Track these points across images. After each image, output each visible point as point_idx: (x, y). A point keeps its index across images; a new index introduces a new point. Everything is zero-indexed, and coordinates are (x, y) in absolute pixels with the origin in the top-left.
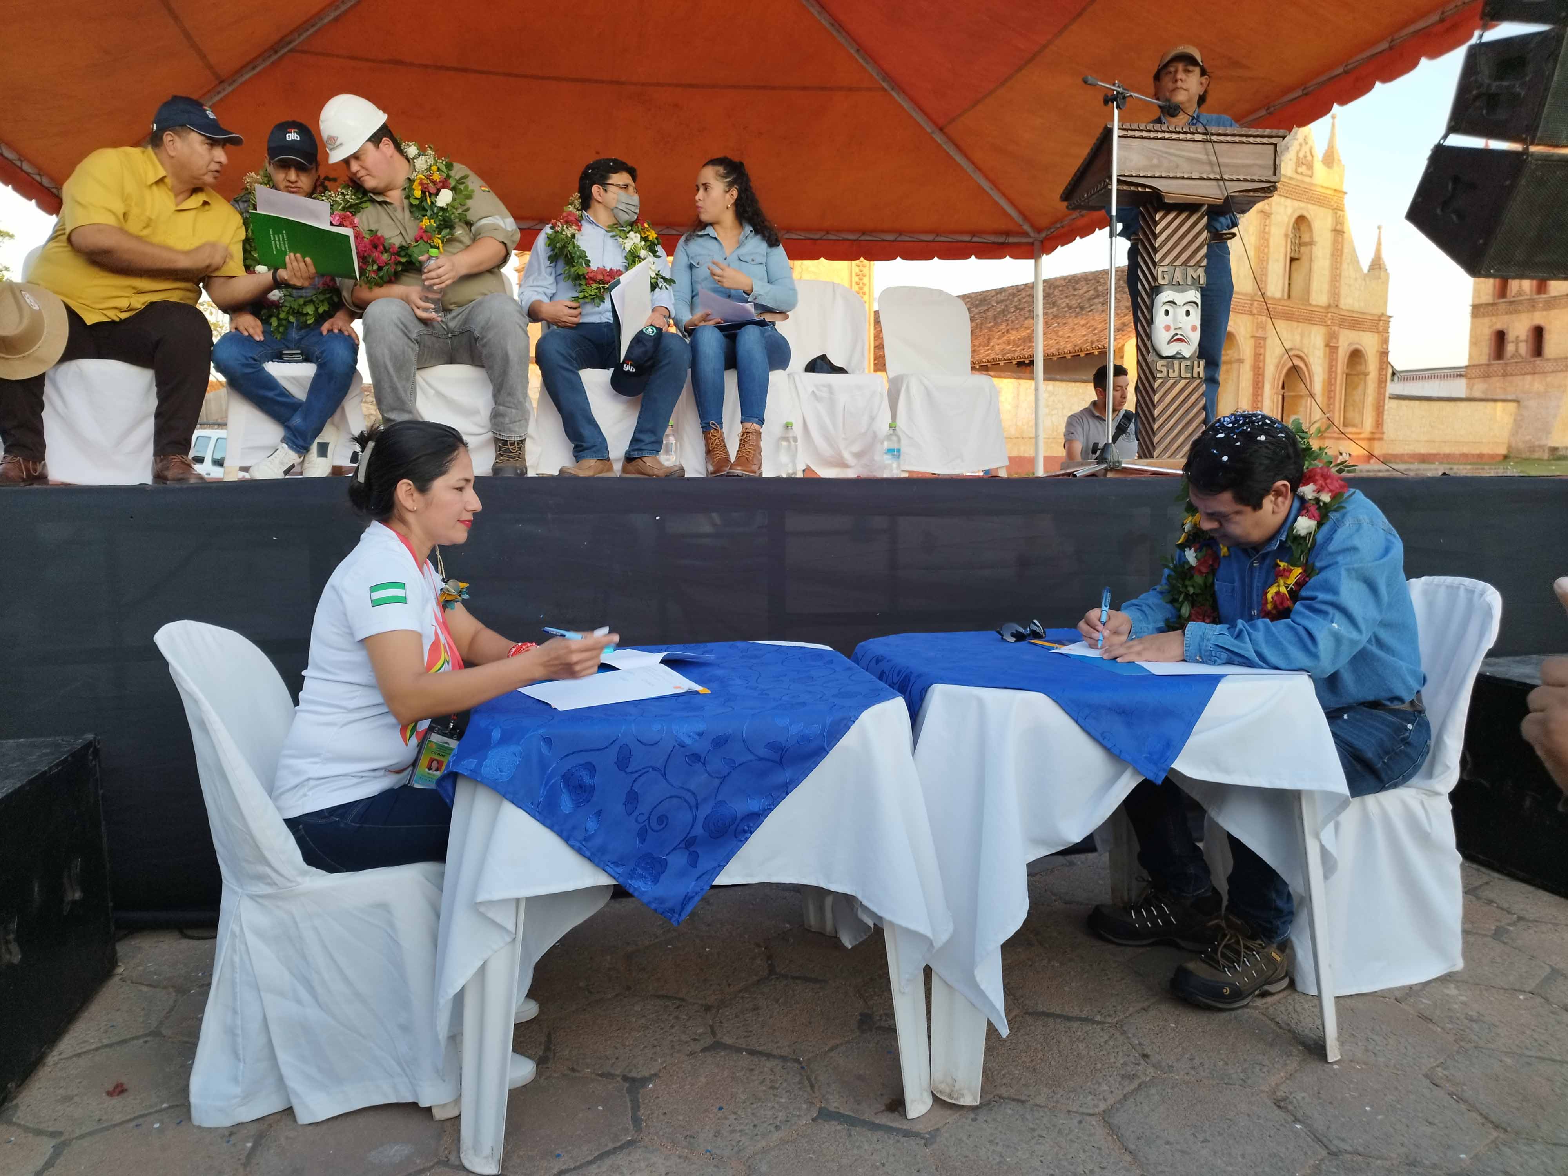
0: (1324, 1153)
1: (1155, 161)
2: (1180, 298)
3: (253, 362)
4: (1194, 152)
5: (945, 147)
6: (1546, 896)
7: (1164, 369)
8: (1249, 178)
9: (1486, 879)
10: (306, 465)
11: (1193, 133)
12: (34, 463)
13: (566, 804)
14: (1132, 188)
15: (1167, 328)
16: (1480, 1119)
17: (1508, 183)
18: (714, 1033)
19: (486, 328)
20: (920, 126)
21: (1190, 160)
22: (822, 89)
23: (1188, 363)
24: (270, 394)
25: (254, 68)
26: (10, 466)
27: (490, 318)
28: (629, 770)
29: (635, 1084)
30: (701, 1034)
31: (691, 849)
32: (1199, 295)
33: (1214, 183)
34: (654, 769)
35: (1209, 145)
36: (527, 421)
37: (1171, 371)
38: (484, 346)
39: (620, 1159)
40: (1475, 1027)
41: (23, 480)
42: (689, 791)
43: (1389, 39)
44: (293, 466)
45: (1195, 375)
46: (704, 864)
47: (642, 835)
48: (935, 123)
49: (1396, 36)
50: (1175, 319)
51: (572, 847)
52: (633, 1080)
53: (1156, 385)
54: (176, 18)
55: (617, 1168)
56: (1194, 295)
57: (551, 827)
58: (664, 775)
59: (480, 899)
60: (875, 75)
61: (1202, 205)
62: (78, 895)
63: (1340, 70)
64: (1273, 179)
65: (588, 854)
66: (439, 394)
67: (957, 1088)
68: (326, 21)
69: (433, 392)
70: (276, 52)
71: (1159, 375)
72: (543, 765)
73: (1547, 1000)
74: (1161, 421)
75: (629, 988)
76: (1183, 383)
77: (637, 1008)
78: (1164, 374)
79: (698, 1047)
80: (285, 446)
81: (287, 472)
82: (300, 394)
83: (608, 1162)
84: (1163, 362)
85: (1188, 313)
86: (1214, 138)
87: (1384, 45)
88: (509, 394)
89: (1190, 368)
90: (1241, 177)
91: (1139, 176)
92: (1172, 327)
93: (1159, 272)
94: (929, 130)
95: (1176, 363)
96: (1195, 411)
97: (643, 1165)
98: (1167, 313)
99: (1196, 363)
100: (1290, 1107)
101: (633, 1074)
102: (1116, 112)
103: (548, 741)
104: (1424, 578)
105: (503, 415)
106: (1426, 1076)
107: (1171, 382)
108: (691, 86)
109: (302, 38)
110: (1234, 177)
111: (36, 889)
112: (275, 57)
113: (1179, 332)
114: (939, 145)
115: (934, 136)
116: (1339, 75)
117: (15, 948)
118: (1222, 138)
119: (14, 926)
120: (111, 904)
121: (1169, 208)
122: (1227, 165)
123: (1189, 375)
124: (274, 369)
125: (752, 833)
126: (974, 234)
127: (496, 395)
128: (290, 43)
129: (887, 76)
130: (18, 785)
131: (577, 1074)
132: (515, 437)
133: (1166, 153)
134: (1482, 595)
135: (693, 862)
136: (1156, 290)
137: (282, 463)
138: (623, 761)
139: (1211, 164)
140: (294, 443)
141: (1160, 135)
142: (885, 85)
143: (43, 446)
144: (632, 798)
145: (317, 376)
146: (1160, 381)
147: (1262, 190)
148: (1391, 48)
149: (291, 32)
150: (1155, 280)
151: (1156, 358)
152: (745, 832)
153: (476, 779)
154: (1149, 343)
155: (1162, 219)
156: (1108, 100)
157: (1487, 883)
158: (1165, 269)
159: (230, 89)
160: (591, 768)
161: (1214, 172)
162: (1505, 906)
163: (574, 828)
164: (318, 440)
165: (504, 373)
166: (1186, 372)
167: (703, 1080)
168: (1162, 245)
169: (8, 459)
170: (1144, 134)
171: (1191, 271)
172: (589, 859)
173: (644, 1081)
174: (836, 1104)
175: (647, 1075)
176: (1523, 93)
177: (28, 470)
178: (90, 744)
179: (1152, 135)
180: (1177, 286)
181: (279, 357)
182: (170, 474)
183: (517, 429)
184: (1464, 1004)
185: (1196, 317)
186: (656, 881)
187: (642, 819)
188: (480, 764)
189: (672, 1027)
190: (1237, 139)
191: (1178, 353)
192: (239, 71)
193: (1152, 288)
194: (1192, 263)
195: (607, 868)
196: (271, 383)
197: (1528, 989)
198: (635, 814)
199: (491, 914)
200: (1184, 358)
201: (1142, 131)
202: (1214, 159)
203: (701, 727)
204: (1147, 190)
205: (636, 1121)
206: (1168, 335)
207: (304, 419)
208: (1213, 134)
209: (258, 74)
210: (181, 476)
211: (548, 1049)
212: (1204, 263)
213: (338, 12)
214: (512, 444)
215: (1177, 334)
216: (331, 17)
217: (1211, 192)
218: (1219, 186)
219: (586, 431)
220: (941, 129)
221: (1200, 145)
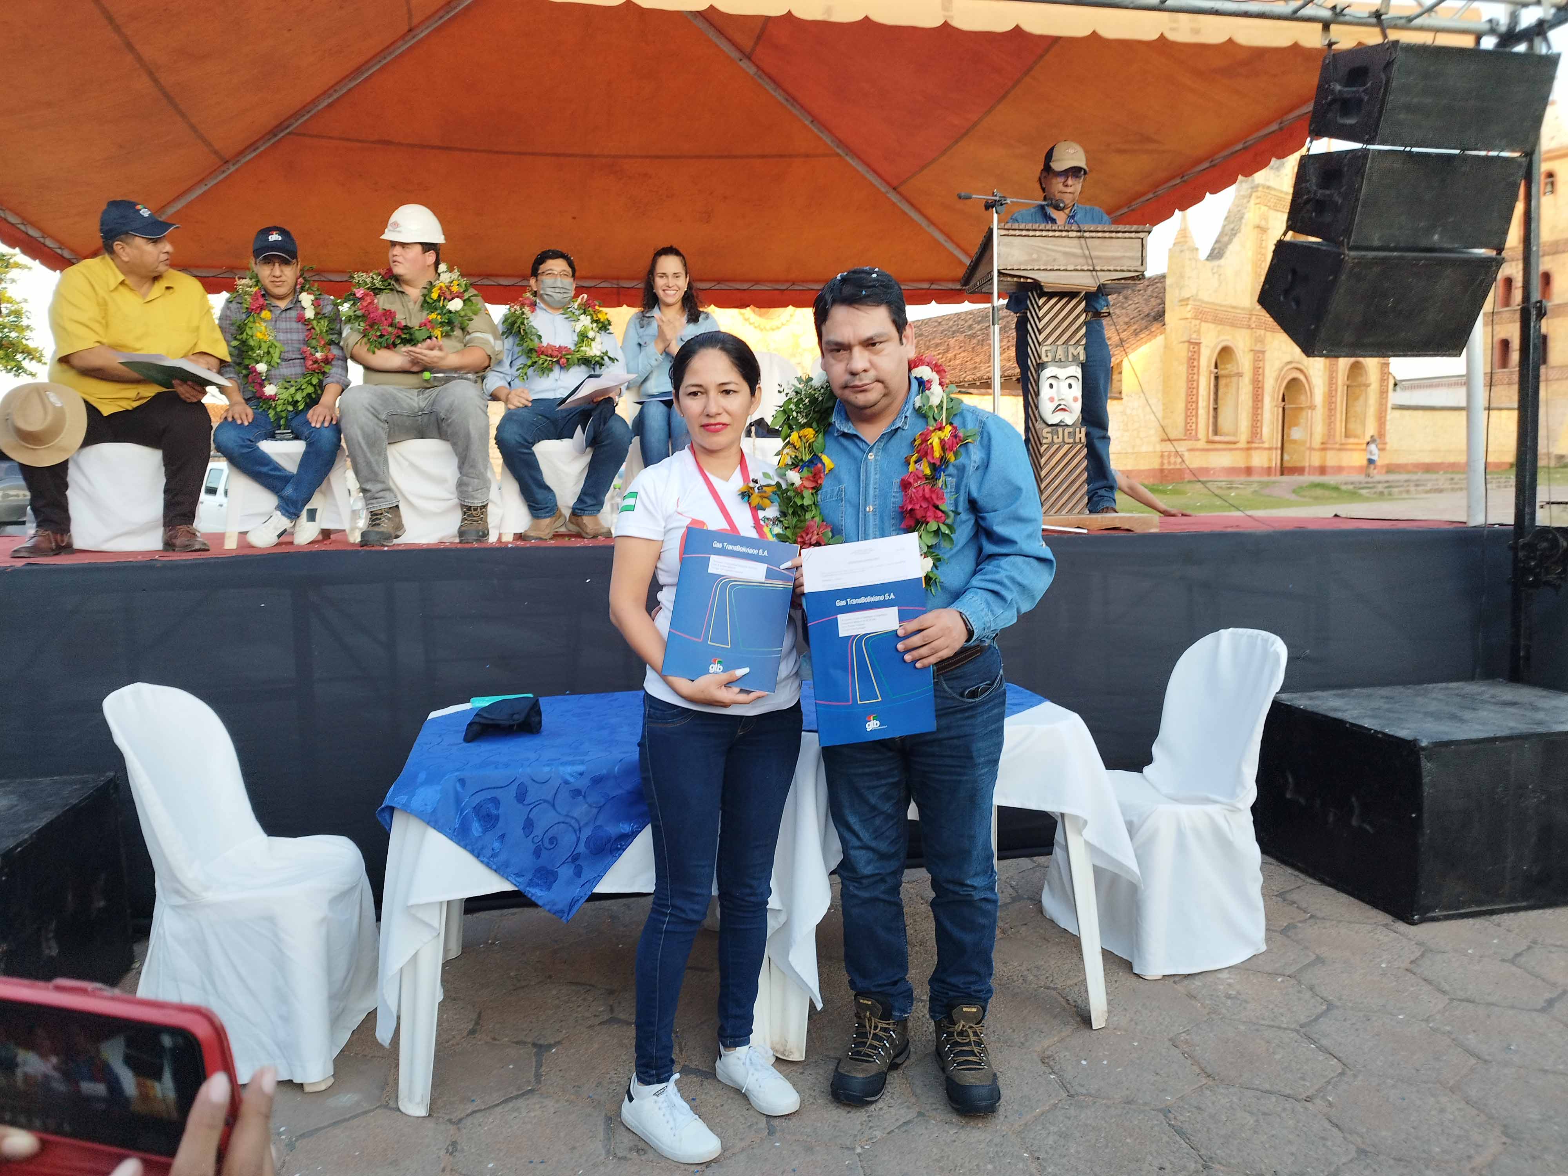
0: (1065, 1095)
1: (1035, 256)
2: (1062, 373)
3: (249, 443)
4: (1071, 247)
5: (899, 204)
6: (1344, 898)
7: (1049, 436)
8: (1119, 268)
9: (1299, 883)
10: (297, 528)
11: (1068, 231)
12: (62, 535)
13: (476, 828)
14: (1015, 279)
15: (1052, 400)
16: (1198, 1071)
17: (1331, 278)
18: (612, 1010)
19: (451, 410)
20: (874, 186)
21: (1066, 254)
22: (781, 156)
23: (1071, 430)
24: (265, 469)
25: (254, 150)
26: (41, 539)
27: (453, 401)
28: (525, 802)
29: (541, 1049)
30: (601, 1012)
31: (577, 863)
32: (1079, 370)
33: (1089, 273)
34: (545, 801)
35: (1082, 240)
36: (488, 488)
37: (1055, 437)
38: (448, 425)
39: (521, 1103)
40: (1229, 1002)
41: (53, 550)
42: (573, 818)
43: (1279, 121)
44: (285, 530)
45: (1077, 440)
46: (587, 874)
47: (537, 853)
48: (888, 184)
49: (1285, 118)
50: (1058, 391)
51: (482, 862)
52: (541, 1046)
53: (1042, 449)
54: (183, 115)
55: (517, 1109)
56: (1077, 371)
57: (465, 847)
58: (553, 806)
59: (412, 902)
60: (829, 143)
61: (1079, 293)
62: (102, 904)
63: (1240, 146)
64: (1141, 269)
65: (494, 867)
66: (412, 465)
67: (788, 1048)
68: (320, 107)
69: (407, 463)
70: (275, 135)
71: (1044, 441)
72: (458, 800)
73: (1299, 982)
74: (1047, 481)
75: (550, 977)
76: (1067, 447)
77: (554, 992)
78: (1050, 440)
79: (597, 1021)
80: (279, 513)
81: (279, 536)
82: (291, 467)
83: (511, 1105)
84: (1049, 429)
85: (1070, 386)
86: (1087, 234)
87: (1274, 127)
88: (472, 466)
89: (1072, 435)
90: (1112, 268)
91: (1019, 269)
92: (1056, 399)
93: (1043, 350)
94: (883, 190)
95: (1060, 430)
96: (1078, 472)
97: (537, 1106)
98: (1051, 386)
99: (1077, 430)
100: (1051, 1063)
101: (541, 1042)
102: (995, 216)
103: (462, 781)
104: (1231, 629)
105: (467, 485)
106: (1170, 1040)
107: (1056, 446)
108: (658, 157)
109: (300, 121)
110: (1105, 268)
111: (70, 898)
112: (273, 141)
113: (1062, 402)
114: (894, 204)
115: (889, 195)
116: (1237, 151)
117: (53, 944)
118: (1094, 234)
119: (53, 926)
120: (129, 911)
121: (1051, 295)
122: (1098, 258)
123: (1071, 441)
124: (268, 447)
125: (624, 850)
126: (932, 281)
127: (461, 467)
128: (287, 128)
129: (840, 142)
130: (55, 816)
131: (497, 1042)
132: (477, 503)
133: (1044, 248)
134: (1273, 644)
135: (578, 873)
136: (1041, 366)
137: (276, 529)
138: (521, 796)
139: (1085, 256)
140: (287, 511)
141: (1038, 233)
142: (839, 151)
143: (68, 519)
144: (529, 825)
145: (306, 454)
146: (1046, 446)
147: (1132, 278)
148: (1281, 129)
149: (288, 119)
150: (1040, 358)
151: (1044, 425)
152: (619, 849)
153: (407, 809)
154: (1036, 412)
155: (1045, 303)
156: (988, 206)
157: (1299, 887)
158: (1049, 348)
159: (233, 169)
160: (496, 801)
161: (1088, 265)
162: (1304, 905)
163: (482, 848)
164: (307, 507)
165: (467, 448)
166: (1069, 438)
167: (596, 1046)
168: (1045, 327)
169: (40, 533)
170: (1024, 233)
171: (1071, 350)
172: (496, 871)
173: (550, 1046)
174: (697, 1063)
175: (552, 1042)
176: (1340, 201)
177: (56, 541)
178: (110, 781)
179: (1031, 233)
180: (1059, 363)
181: (272, 436)
182: (178, 542)
183: (479, 496)
184: (1230, 985)
185: (1077, 390)
186: (549, 888)
187: (536, 840)
188: (409, 800)
189: (579, 1006)
190: (1107, 235)
191: (1061, 421)
192: (242, 153)
193: (1038, 365)
194: (1072, 342)
195: (510, 878)
196: (265, 460)
197: (1288, 973)
198: (532, 836)
199: (420, 915)
200: (1067, 425)
201: (1022, 230)
202: (1087, 252)
203: (581, 768)
204: (1029, 280)
205: (538, 1076)
206: (1053, 406)
207: (295, 490)
208: (1085, 231)
209: (260, 155)
210: (187, 543)
211: (477, 1023)
212: (1084, 342)
213: (331, 100)
214: (476, 510)
215: (1060, 405)
216: (325, 103)
217: (1086, 282)
218: (1093, 276)
219: (540, 495)
220: (894, 189)
221: (1076, 241)
